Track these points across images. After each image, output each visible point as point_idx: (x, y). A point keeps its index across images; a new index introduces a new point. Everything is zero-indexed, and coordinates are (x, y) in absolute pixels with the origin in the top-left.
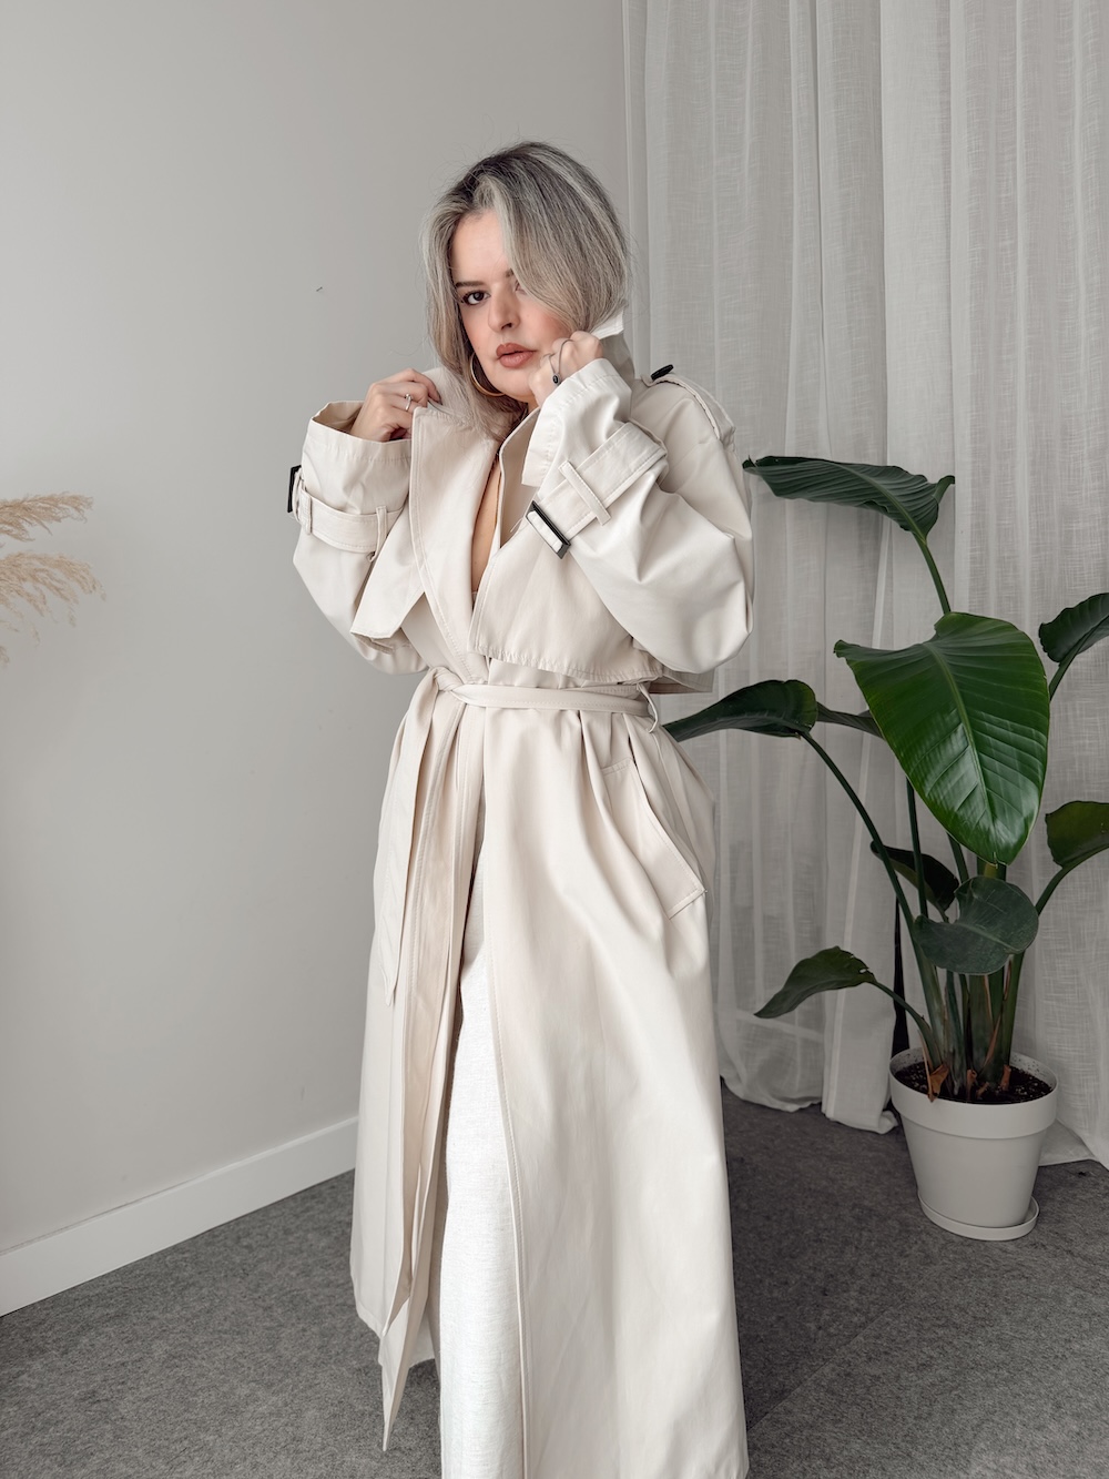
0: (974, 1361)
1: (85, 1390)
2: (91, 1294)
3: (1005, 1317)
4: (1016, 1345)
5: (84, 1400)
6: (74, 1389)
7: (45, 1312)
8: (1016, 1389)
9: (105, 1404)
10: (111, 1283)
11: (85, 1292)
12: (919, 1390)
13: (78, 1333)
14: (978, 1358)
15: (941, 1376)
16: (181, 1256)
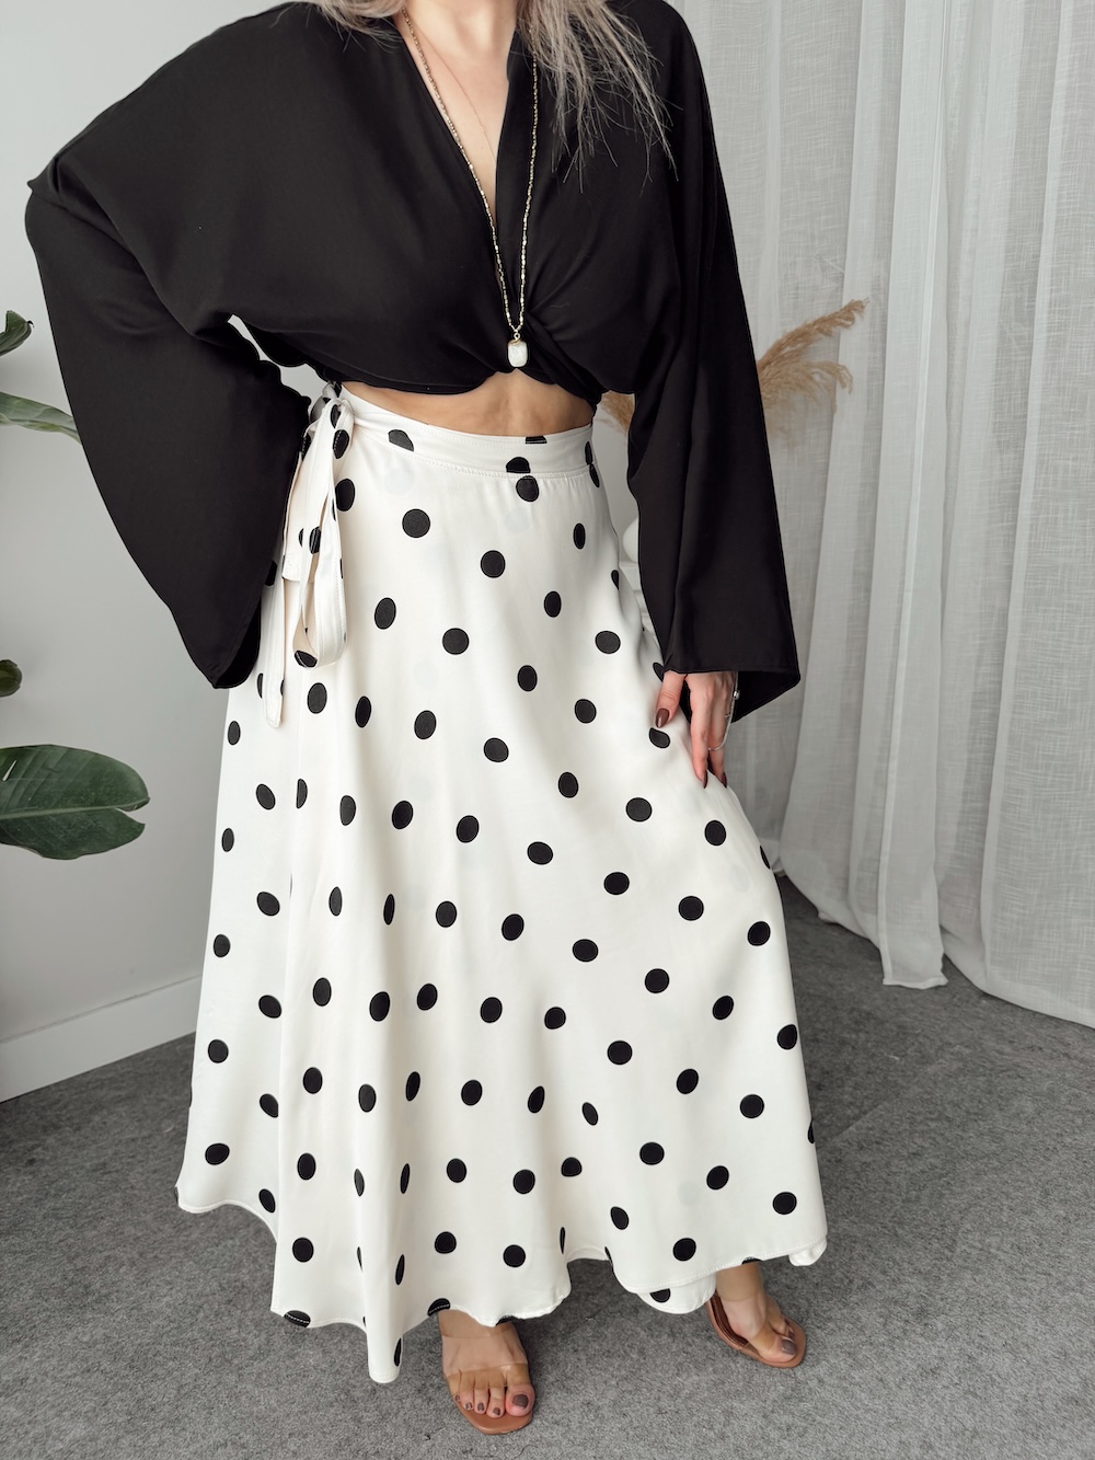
0: (965, 1152)
1: (96, 1162)
3: (997, 1112)
4: (1007, 1137)
5: (95, 1170)
6: (86, 1161)
7: (59, 1093)
8: (1005, 1176)
9: (115, 1175)
10: (123, 1068)
11: (98, 1076)
12: (908, 1176)
13: (91, 1112)
14: (969, 1148)
15: (931, 1164)
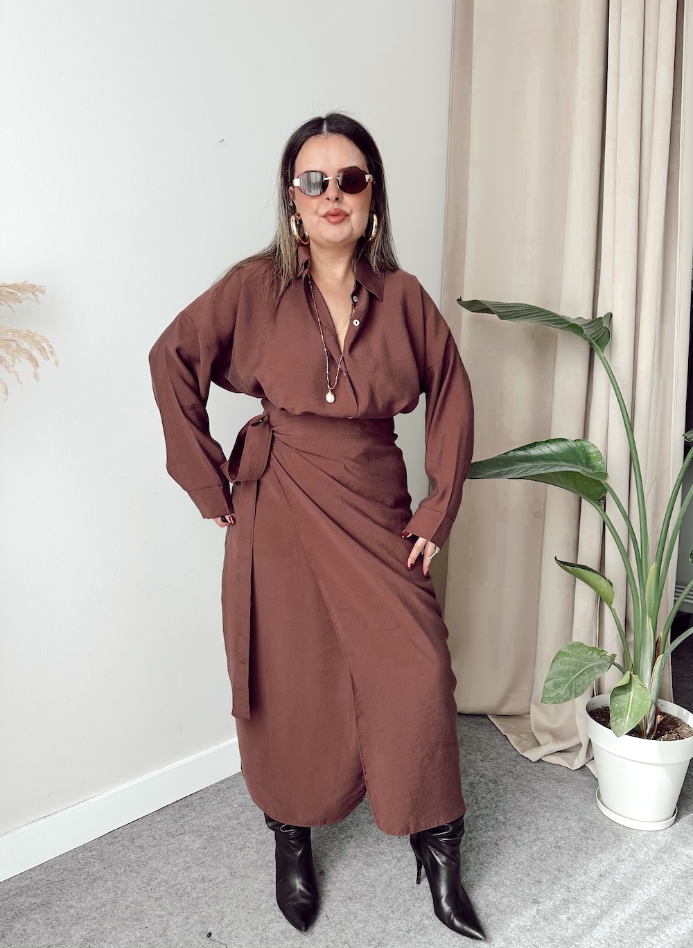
2: (22, 885)
16: (90, 854)
